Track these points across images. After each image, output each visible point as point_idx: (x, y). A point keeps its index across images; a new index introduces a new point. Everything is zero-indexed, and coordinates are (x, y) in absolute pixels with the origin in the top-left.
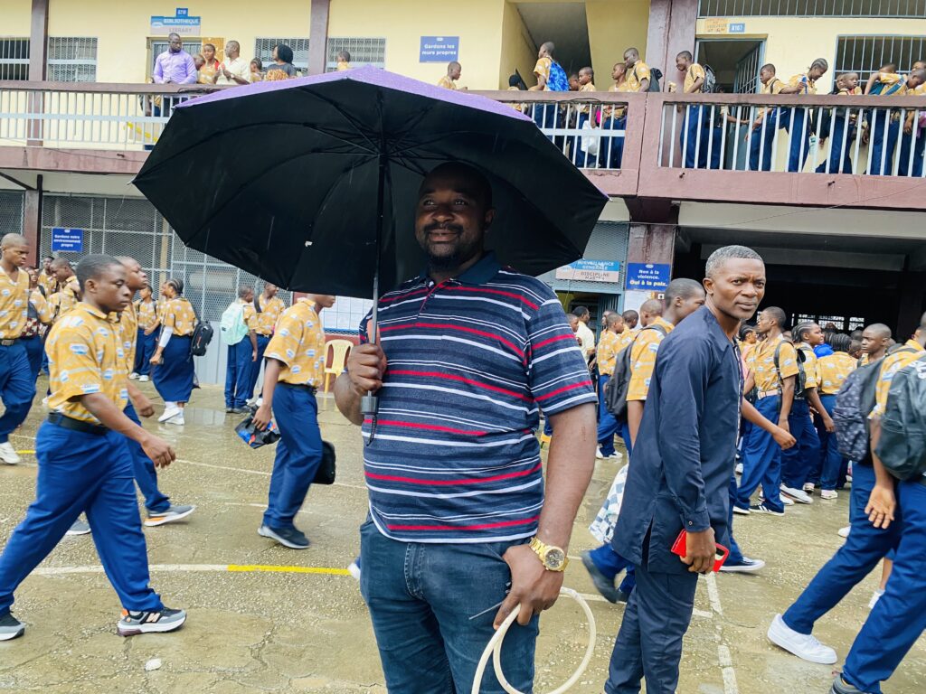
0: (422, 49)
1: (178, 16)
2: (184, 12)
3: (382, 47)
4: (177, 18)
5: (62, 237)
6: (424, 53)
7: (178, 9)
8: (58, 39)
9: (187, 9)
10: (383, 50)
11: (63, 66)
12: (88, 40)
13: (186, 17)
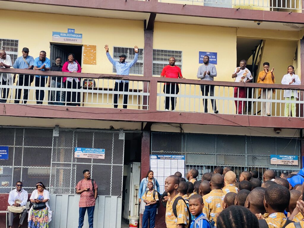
0: (200, 57)
1: (69, 33)
7: (69, 29)
9: (74, 30)
12: (12, 41)
13: (73, 33)
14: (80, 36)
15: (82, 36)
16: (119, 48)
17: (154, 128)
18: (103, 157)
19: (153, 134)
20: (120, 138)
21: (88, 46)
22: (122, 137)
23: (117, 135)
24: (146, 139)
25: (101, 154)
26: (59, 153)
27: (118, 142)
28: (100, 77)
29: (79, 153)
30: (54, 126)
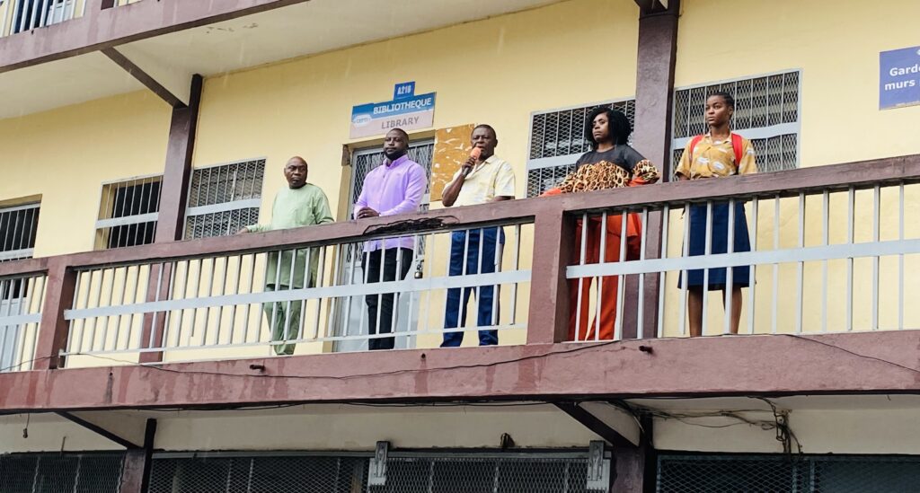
0: (885, 78)
1: (398, 99)
2: (409, 89)
3: (790, 89)
4: (395, 102)
6: (889, 86)
7: (397, 86)
8: (205, 171)
9: (413, 84)
10: (793, 97)
11: (209, 216)
12: (251, 165)
13: (410, 97)
14: (428, 101)
15: (433, 101)
16: (551, 118)
20: (591, 485)
21: (449, 131)
22: (599, 478)
28: (370, 230)
30: (372, 444)
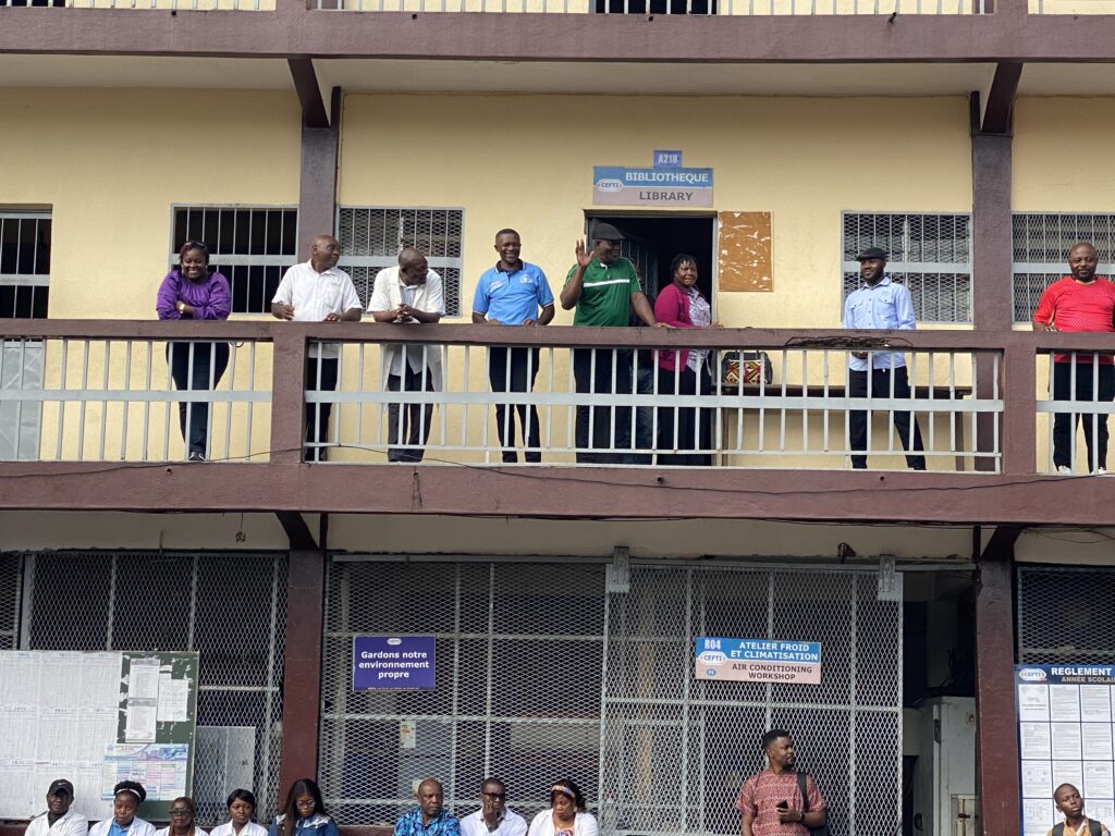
1: (659, 167)
2: (674, 158)
4: (655, 170)
5: (381, 655)
7: (657, 153)
8: (361, 212)
9: (679, 154)
12: (439, 214)
14: (703, 178)
15: (710, 177)
16: (866, 219)
17: (1029, 550)
18: (814, 678)
19: (1023, 573)
20: (882, 596)
21: (737, 215)
22: (891, 590)
23: (870, 583)
24: (994, 597)
25: (801, 664)
26: (632, 662)
27: (875, 611)
28: (793, 341)
29: (714, 660)
30: (610, 550)
